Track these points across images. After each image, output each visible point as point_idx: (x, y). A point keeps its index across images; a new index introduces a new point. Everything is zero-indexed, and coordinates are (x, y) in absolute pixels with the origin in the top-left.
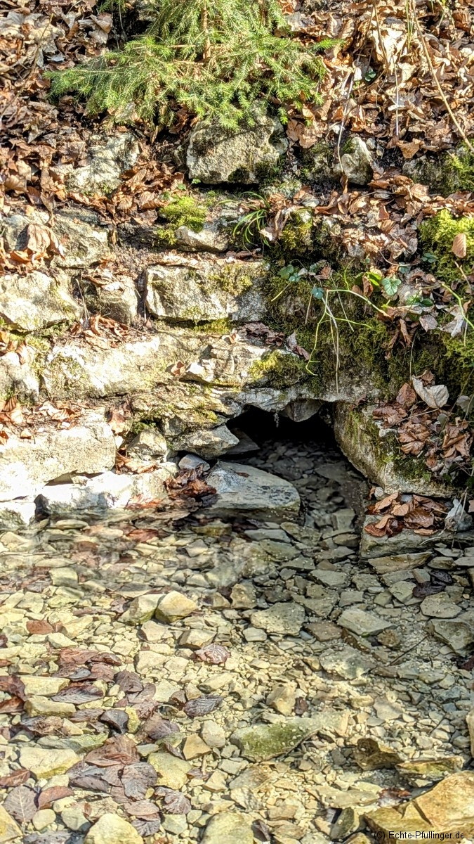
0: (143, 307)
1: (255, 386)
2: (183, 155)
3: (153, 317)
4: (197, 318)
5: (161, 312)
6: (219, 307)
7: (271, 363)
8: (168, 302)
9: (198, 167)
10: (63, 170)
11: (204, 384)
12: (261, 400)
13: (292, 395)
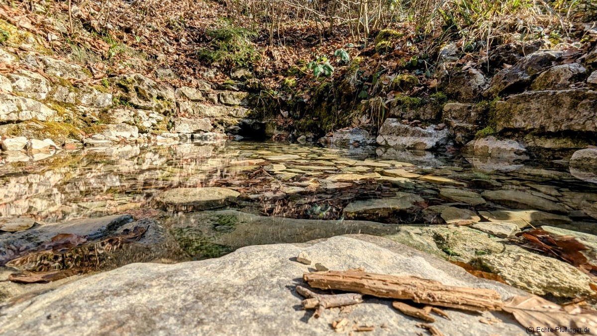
0: (219, 101)
1: (246, 118)
2: (230, 73)
3: (222, 103)
4: (232, 104)
5: (223, 102)
6: (237, 102)
7: (249, 112)
8: (225, 100)
9: (233, 75)
10: (201, 73)
11: (233, 117)
12: (246, 121)
13: (254, 121)
